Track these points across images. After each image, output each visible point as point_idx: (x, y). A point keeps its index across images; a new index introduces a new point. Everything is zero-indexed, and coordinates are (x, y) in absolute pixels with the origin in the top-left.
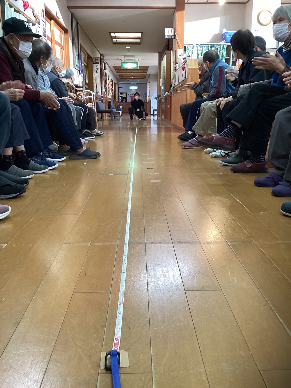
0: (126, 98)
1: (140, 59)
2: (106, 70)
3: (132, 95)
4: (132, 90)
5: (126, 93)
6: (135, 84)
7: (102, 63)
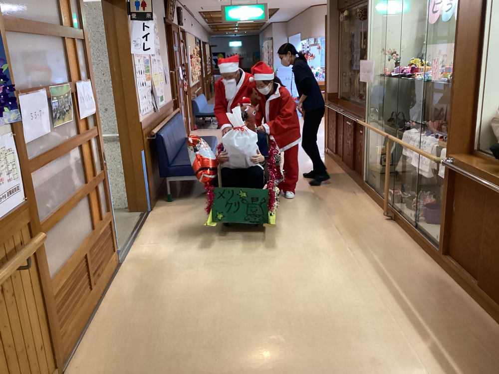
2: (182, 25)
5: (224, 54)
7: (170, 9)
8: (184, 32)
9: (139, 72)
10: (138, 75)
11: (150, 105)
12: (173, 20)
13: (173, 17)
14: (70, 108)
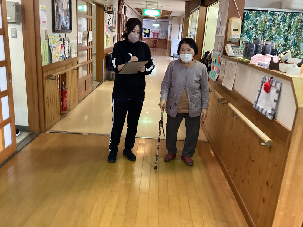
0: (148, 34)
1: (164, 6)
2: (126, 14)
3: (154, 32)
4: (155, 27)
5: (149, 30)
6: (158, 22)
7: (121, 8)
8: (126, 17)
12: (121, 12)
14: (87, 38)
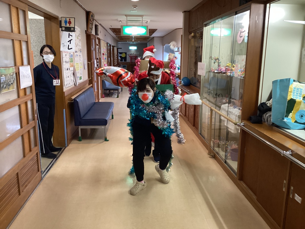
0: (125, 58)
1: (149, 21)
4: (131, 50)
6: (135, 44)
7: (90, 26)
8: (99, 39)
9: (65, 62)
10: (64, 63)
11: (71, 82)
12: (91, 32)
13: (92, 30)
14: (14, 82)
